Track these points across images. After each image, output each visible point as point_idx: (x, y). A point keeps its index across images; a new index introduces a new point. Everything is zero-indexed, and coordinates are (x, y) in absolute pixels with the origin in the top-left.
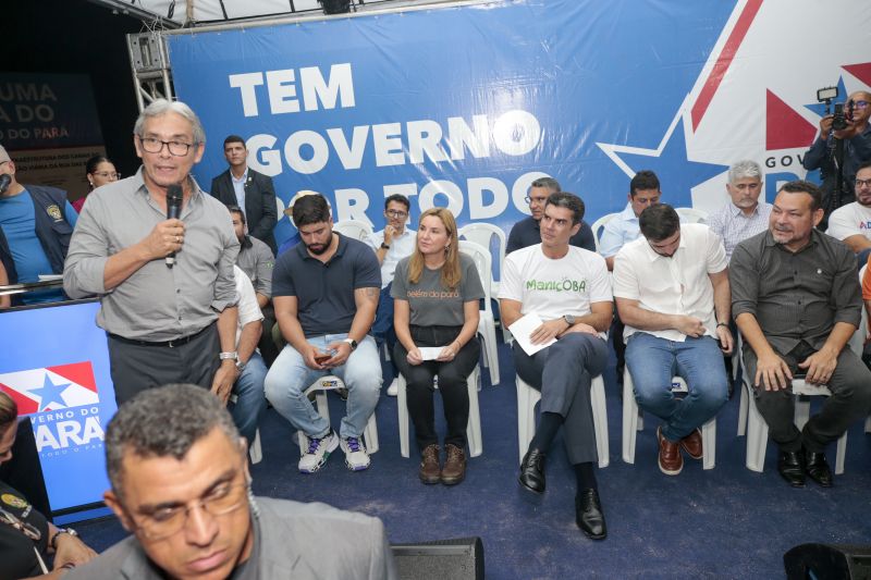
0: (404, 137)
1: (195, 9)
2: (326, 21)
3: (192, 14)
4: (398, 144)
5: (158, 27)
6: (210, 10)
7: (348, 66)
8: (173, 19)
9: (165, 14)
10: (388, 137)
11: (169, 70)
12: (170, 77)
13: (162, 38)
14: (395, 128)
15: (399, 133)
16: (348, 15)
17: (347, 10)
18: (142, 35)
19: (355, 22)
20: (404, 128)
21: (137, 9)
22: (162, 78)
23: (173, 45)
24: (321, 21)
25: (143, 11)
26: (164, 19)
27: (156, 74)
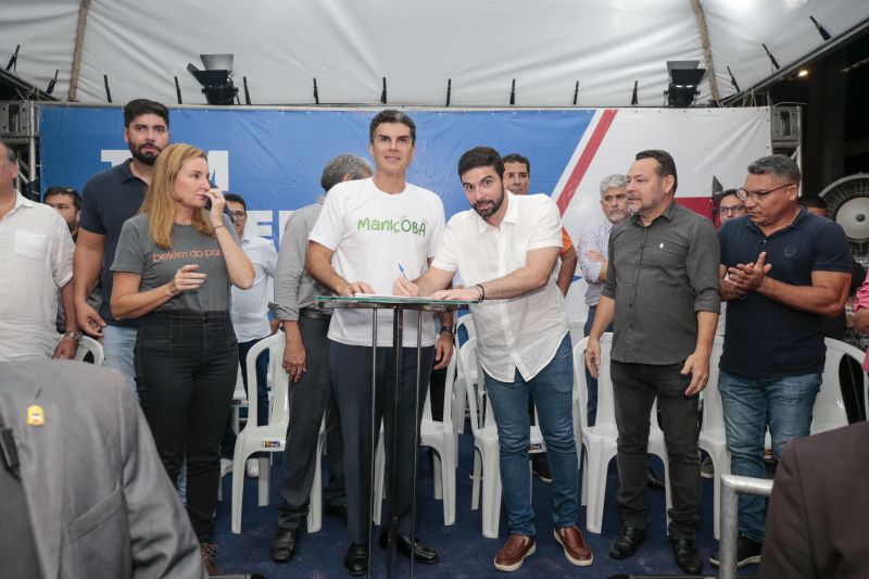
0: (275, 225)
1: (78, 90)
2: (208, 110)
3: (74, 93)
4: (268, 230)
5: (33, 97)
6: (95, 92)
7: (225, 154)
8: (52, 95)
9: (44, 87)
10: (259, 224)
11: (37, 139)
12: (37, 147)
13: (35, 108)
14: (267, 215)
15: (271, 220)
16: (231, 107)
17: (232, 103)
18: (12, 102)
19: (236, 114)
20: (276, 217)
21: (11, 76)
22: (27, 146)
23: (46, 117)
24: (204, 110)
25: (18, 80)
26: (41, 92)
27: (21, 141)
